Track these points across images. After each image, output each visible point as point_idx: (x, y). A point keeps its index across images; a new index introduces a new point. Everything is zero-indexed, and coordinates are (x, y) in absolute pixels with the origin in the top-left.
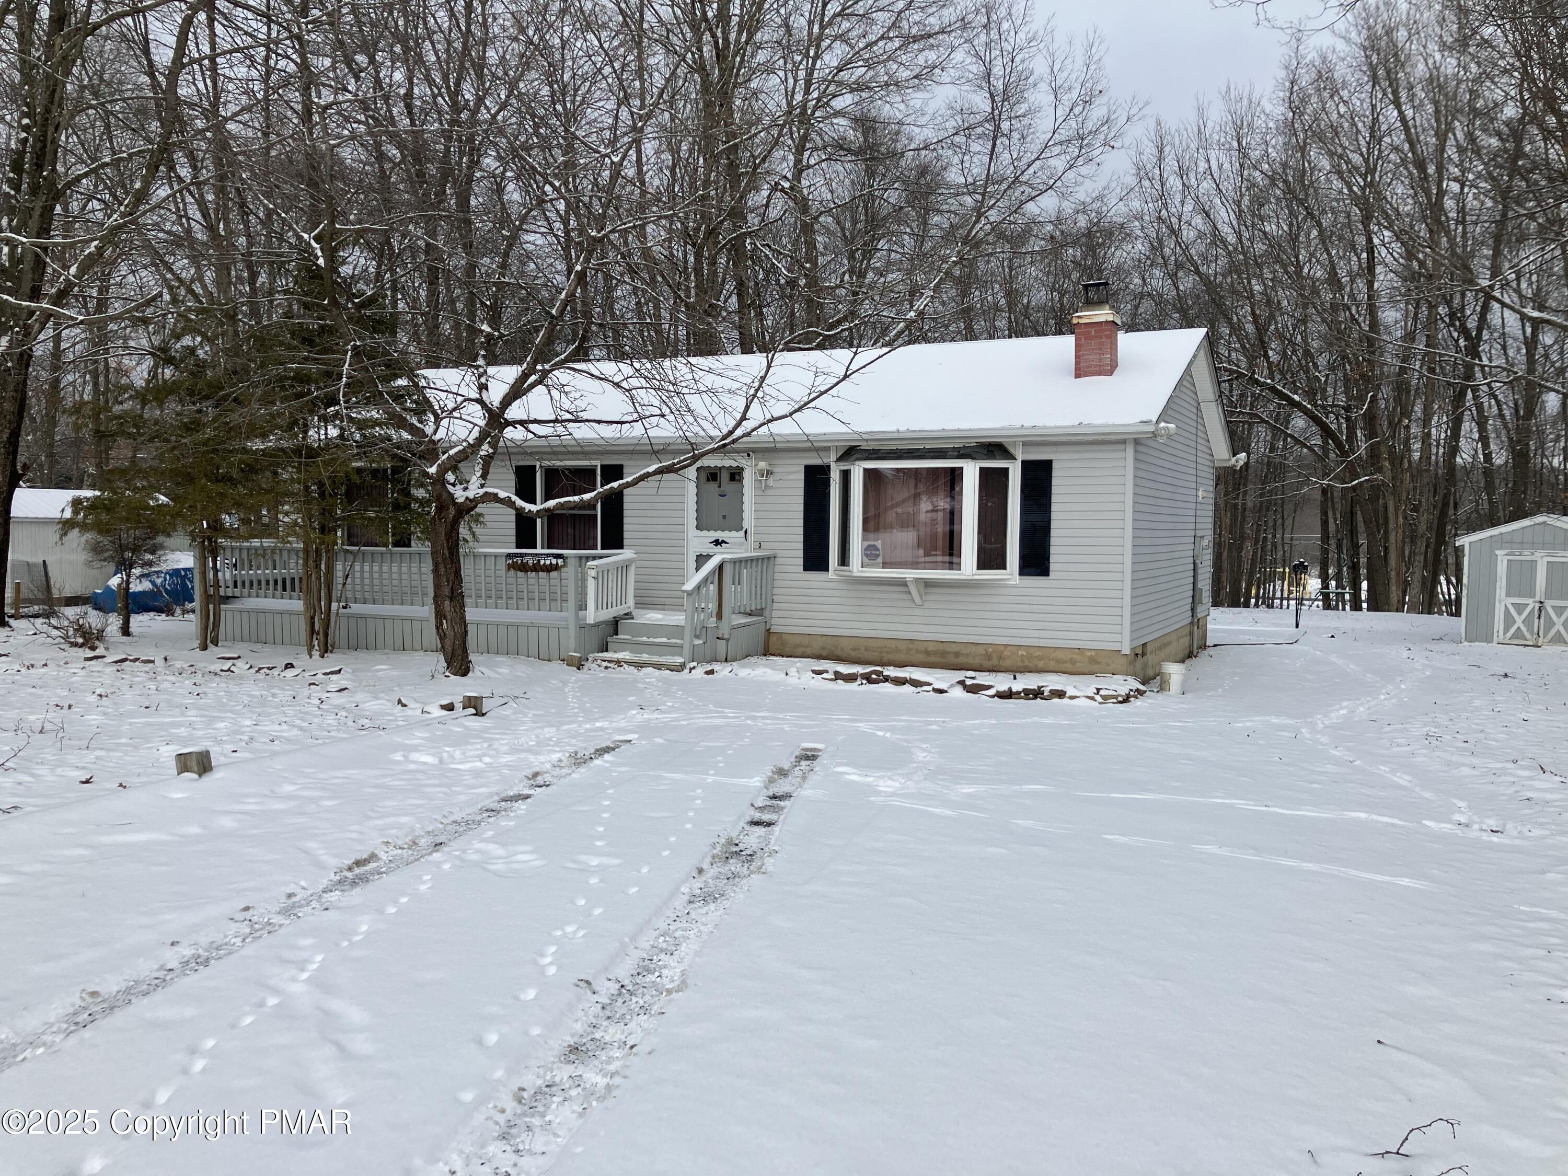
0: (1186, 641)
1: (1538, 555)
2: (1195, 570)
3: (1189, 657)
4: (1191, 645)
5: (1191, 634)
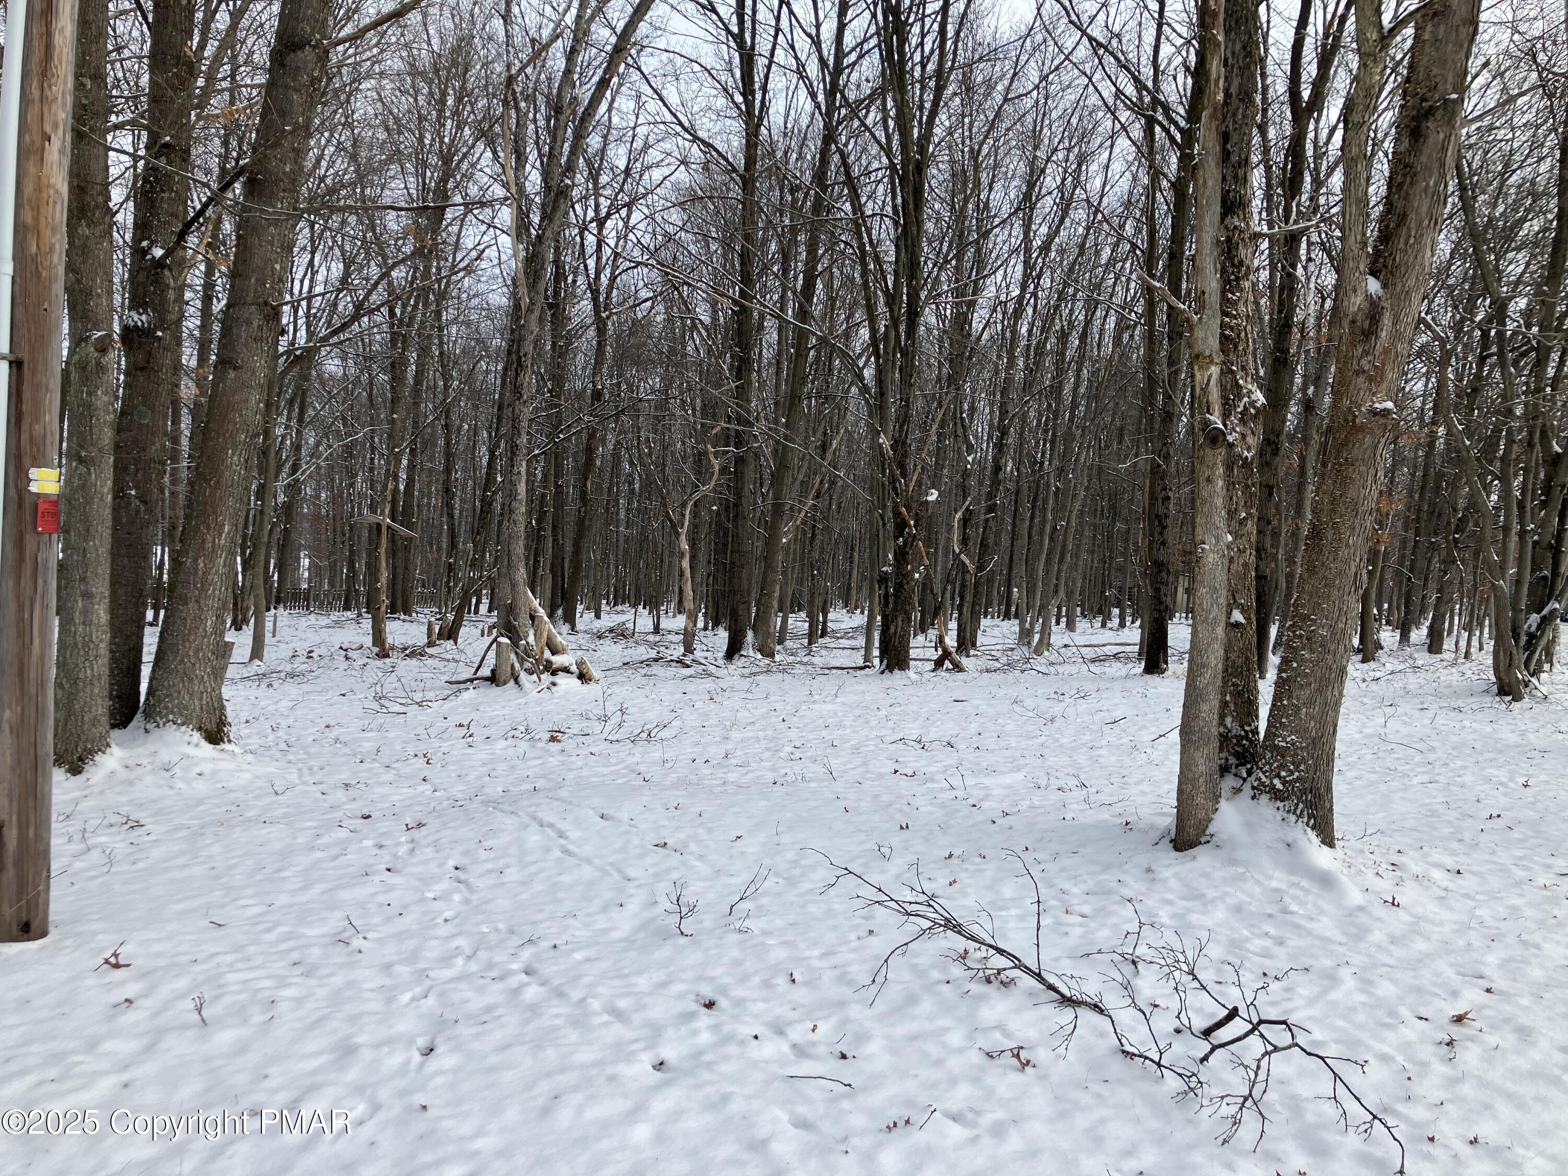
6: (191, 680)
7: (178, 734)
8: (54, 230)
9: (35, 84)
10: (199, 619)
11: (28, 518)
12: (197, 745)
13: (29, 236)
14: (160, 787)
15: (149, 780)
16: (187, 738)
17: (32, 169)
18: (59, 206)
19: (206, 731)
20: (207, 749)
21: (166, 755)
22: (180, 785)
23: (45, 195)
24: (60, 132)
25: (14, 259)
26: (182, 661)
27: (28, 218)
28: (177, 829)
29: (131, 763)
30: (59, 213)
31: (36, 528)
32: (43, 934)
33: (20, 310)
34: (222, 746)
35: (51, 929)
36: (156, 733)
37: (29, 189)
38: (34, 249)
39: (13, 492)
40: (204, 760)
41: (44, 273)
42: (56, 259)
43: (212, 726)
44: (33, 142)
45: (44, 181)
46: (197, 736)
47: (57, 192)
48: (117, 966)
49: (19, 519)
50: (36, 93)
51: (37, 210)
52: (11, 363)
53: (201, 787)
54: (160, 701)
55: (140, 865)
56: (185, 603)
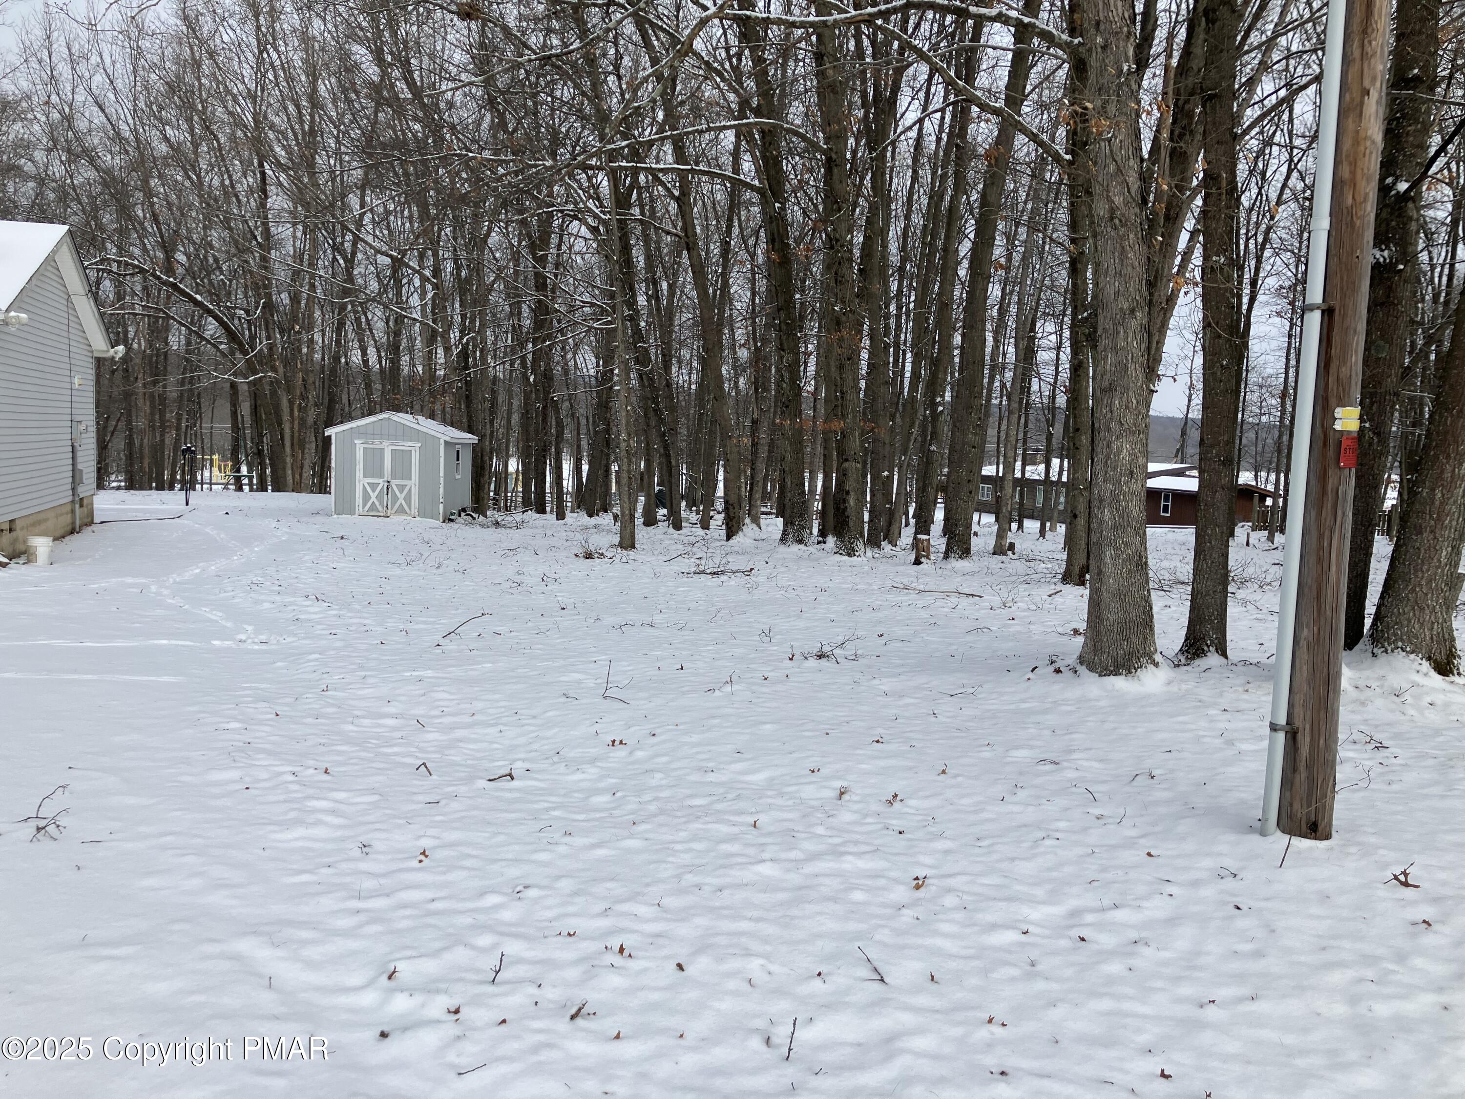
0: (68, 519)
1: (385, 443)
2: (73, 451)
3: (72, 533)
4: (74, 523)
5: (73, 511)
6: (1422, 609)
7: (1407, 661)
8: (1368, 180)
9: (1356, 44)
10: (1434, 549)
11: (1331, 454)
12: (1426, 675)
13: (1346, 189)
14: (1392, 711)
15: (1379, 702)
16: (1416, 666)
17: (1350, 124)
18: (1374, 156)
19: (1435, 661)
20: (1437, 679)
21: (1396, 680)
22: (1412, 712)
23: (1362, 148)
24: (1378, 84)
25: (1331, 215)
26: (1413, 590)
27: (1346, 173)
28: (1423, 756)
29: (1361, 683)
30: (1373, 163)
31: (1338, 463)
32: (1328, 837)
33: (1334, 261)
34: (1451, 678)
35: (1334, 833)
36: (1383, 658)
37: (1347, 145)
38: (1350, 201)
39: (1319, 431)
40: (1434, 690)
41: (1358, 223)
42: (1369, 208)
43: (1442, 657)
44: (1352, 100)
45: (1362, 134)
46: (1426, 666)
47: (1373, 142)
48: (1406, 884)
49: (1324, 455)
50: (1357, 53)
51: (1354, 164)
52: (1323, 312)
53: (1433, 717)
54: (1388, 628)
55: (1395, 787)
56: (1420, 533)
